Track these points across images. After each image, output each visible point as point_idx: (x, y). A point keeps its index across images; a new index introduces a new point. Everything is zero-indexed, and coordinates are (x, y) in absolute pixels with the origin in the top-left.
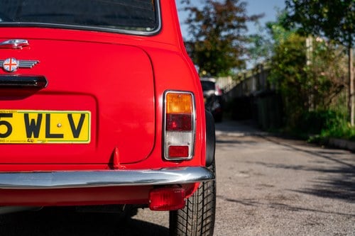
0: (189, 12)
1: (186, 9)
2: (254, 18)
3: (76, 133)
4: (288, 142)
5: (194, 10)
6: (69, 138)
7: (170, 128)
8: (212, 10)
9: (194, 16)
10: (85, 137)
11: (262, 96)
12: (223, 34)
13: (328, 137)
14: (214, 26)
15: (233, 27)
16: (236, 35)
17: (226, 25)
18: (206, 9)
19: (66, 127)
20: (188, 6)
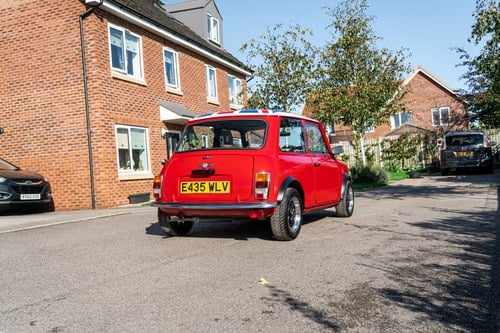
1: (465, 63)
3: (225, 189)
6: (223, 191)
7: (257, 187)
10: (228, 191)
19: (222, 187)
20: (466, 60)
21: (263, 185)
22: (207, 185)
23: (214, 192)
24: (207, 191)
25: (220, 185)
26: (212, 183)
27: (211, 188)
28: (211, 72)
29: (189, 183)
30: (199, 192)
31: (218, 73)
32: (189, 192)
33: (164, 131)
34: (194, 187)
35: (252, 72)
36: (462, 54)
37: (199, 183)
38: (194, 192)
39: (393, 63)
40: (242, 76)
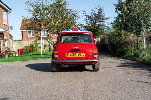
0: (86, 16)
1: (85, 16)
2: (107, 19)
3: (84, 55)
4: (116, 58)
5: (88, 16)
6: (83, 56)
8: (93, 16)
9: (88, 18)
10: (85, 56)
11: (109, 45)
12: (97, 24)
13: (126, 57)
14: (94, 21)
15: (100, 22)
16: (101, 24)
17: (98, 21)
18: (92, 15)
19: (82, 55)
20: (86, 15)
21: (95, 54)
22: (77, 54)
23: (80, 56)
24: (77, 56)
25: (82, 54)
26: (79, 53)
27: (79, 55)
29: (70, 54)
30: (74, 56)
32: (70, 56)
34: (72, 55)
35: (11, 10)
36: (84, 12)
37: (74, 53)
38: (72, 56)
39: (74, 14)
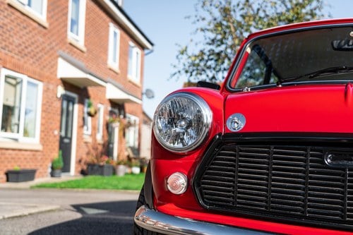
28: (115, 34)
31: (121, 37)
33: (61, 91)
35: (152, 44)
40: (143, 47)
